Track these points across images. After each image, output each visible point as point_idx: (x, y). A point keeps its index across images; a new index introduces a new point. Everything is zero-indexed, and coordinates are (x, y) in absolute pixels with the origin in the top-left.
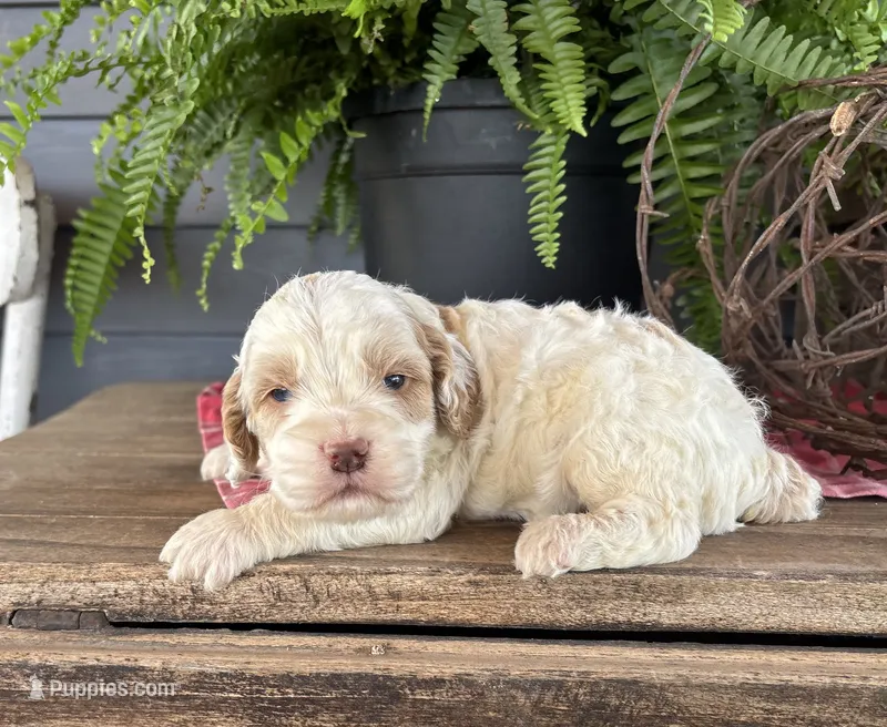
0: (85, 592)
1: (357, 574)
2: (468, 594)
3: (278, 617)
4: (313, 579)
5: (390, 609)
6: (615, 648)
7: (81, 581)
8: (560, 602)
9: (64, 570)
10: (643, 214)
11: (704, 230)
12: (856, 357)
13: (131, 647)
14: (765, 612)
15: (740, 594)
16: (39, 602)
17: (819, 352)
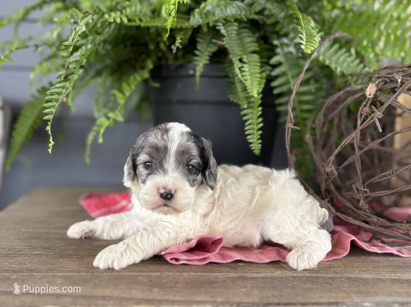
10: (288, 128)
11: (308, 133)
12: (382, 193)
17: (363, 189)
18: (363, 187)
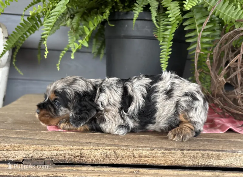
0: (47, 154)
1: (130, 150)
2: (161, 156)
3: (106, 162)
4: (117, 151)
5: (139, 160)
6: (201, 172)
7: (46, 151)
8: (187, 159)
9: (41, 147)
10: (197, 52)
11: (208, 59)
13: (62, 171)
14: (241, 162)
15: (235, 157)
16: (32, 157)
17: (240, 93)
18: (240, 92)
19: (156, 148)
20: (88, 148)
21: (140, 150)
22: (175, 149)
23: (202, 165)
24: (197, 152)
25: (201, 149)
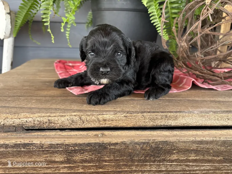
0: (17, 122)
1: (94, 115)
2: (124, 119)
3: (73, 127)
4: (82, 117)
5: (103, 124)
6: (160, 132)
7: (16, 119)
8: (147, 121)
9: (10, 115)
10: (162, 21)
11: (174, 26)
12: (210, 57)
13: (31, 136)
14: (196, 121)
15: (191, 117)
16: (3, 125)
17: (200, 56)
18: (200, 54)
19: (119, 112)
20: (54, 115)
21: (104, 114)
22: (136, 112)
23: (162, 125)
24: (156, 114)
25: (160, 111)
